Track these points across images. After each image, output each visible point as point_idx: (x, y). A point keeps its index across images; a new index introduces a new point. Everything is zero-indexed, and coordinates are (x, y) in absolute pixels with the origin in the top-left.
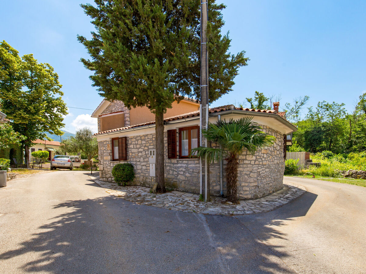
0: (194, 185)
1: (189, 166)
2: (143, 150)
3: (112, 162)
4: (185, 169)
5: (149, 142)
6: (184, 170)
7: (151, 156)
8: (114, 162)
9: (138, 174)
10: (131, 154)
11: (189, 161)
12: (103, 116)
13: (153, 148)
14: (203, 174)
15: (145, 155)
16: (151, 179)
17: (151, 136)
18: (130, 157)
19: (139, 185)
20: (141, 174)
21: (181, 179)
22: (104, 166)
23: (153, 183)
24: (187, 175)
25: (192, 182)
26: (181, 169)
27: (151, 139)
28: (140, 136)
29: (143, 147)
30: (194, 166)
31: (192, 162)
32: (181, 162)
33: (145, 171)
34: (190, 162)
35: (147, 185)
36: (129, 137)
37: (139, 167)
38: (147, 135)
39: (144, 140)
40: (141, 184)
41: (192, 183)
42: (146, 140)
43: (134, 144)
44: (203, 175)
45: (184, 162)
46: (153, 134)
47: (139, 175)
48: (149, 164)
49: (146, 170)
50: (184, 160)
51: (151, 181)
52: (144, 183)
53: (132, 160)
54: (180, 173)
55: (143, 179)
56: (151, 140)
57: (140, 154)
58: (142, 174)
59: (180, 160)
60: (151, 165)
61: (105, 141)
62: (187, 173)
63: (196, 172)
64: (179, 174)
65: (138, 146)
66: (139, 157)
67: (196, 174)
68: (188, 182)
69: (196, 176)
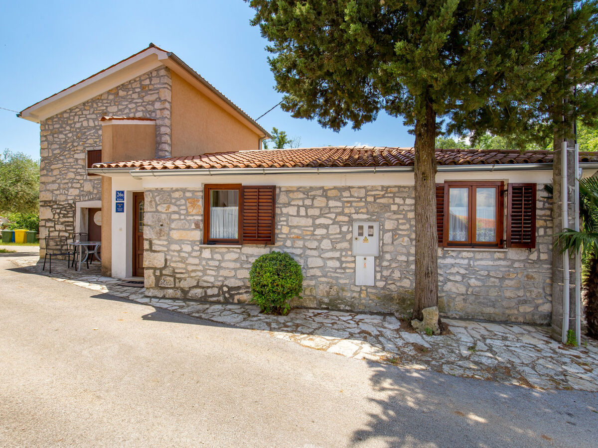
0: (491, 304)
1: (476, 264)
2: (331, 222)
3: (205, 248)
4: (466, 269)
5: (354, 204)
6: (462, 271)
7: (361, 238)
8: (216, 248)
9: (311, 280)
10: (285, 230)
11: (477, 253)
12: (114, 122)
13: (367, 219)
14: (573, 286)
15: (340, 234)
16: (360, 292)
17: (363, 191)
18: (284, 236)
19: (312, 306)
20: (319, 279)
21: (454, 290)
22: (168, 257)
23: (363, 301)
24: (473, 282)
25: (484, 298)
26: (454, 270)
27: (361, 198)
28: (322, 188)
29: (333, 216)
30: (491, 263)
31: (486, 255)
32: (454, 254)
33: (335, 272)
34: (478, 256)
35: (343, 306)
36: (280, 188)
37: (315, 262)
38: (349, 188)
39: (338, 198)
40: (321, 303)
41: (485, 301)
42: (345, 199)
43: (299, 206)
44: (570, 289)
45: (464, 254)
46: (369, 188)
47: (313, 283)
48: (355, 257)
49: (338, 271)
50: (465, 251)
51: (360, 295)
52: (330, 301)
53: (289, 243)
54: (451, 278)
55: (328, 293)
56: (361, 201)
57: (320, 232)
58: (323, 279)
59: (453, 251)
60: (359, 259)
61: (177, 190)
62: (472, 278)
63: (495, 277)
64: (450, 280)
65: (315, 212)
66: (319, 237)
67: (497, 280)
68: (473, 298)
69: (495, 286)
